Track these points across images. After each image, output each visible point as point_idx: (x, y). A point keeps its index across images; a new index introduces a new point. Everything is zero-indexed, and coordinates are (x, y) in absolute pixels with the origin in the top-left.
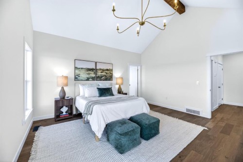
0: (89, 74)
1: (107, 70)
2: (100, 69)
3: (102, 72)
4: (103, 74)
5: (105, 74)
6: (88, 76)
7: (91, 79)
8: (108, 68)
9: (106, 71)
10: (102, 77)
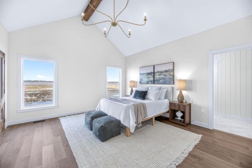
0: (148, 78)
1: (166, 71)
2: (158, 72)
3: (160, 75)
4: (161, 76)
5: (163, 76)
6: (147, 80)
7: (150, 83)
8: (167, 69)
9: (165, 73)
10: (160, 80)
